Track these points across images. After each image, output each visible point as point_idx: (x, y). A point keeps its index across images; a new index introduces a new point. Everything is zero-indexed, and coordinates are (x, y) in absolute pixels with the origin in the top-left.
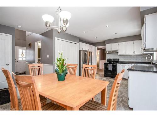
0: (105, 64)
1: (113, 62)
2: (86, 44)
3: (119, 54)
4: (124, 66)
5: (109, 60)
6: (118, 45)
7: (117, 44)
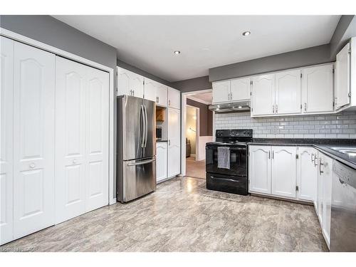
0: (209, 146)
1: (235, 139)
2: (147, 80)
3: (253, 114)
4: (271, 156)
5: (223, 136)
6: (251, 83)
7: (248, 80)
